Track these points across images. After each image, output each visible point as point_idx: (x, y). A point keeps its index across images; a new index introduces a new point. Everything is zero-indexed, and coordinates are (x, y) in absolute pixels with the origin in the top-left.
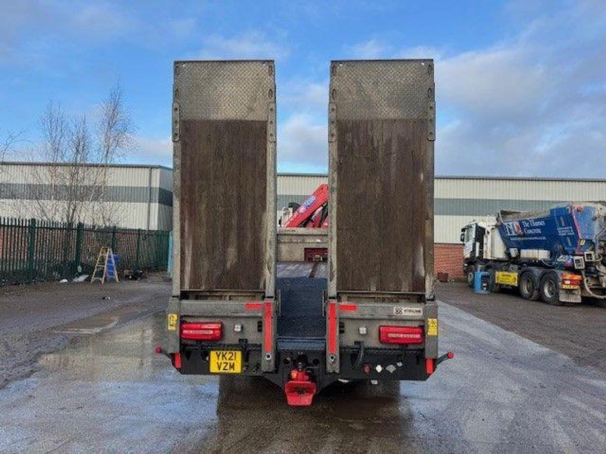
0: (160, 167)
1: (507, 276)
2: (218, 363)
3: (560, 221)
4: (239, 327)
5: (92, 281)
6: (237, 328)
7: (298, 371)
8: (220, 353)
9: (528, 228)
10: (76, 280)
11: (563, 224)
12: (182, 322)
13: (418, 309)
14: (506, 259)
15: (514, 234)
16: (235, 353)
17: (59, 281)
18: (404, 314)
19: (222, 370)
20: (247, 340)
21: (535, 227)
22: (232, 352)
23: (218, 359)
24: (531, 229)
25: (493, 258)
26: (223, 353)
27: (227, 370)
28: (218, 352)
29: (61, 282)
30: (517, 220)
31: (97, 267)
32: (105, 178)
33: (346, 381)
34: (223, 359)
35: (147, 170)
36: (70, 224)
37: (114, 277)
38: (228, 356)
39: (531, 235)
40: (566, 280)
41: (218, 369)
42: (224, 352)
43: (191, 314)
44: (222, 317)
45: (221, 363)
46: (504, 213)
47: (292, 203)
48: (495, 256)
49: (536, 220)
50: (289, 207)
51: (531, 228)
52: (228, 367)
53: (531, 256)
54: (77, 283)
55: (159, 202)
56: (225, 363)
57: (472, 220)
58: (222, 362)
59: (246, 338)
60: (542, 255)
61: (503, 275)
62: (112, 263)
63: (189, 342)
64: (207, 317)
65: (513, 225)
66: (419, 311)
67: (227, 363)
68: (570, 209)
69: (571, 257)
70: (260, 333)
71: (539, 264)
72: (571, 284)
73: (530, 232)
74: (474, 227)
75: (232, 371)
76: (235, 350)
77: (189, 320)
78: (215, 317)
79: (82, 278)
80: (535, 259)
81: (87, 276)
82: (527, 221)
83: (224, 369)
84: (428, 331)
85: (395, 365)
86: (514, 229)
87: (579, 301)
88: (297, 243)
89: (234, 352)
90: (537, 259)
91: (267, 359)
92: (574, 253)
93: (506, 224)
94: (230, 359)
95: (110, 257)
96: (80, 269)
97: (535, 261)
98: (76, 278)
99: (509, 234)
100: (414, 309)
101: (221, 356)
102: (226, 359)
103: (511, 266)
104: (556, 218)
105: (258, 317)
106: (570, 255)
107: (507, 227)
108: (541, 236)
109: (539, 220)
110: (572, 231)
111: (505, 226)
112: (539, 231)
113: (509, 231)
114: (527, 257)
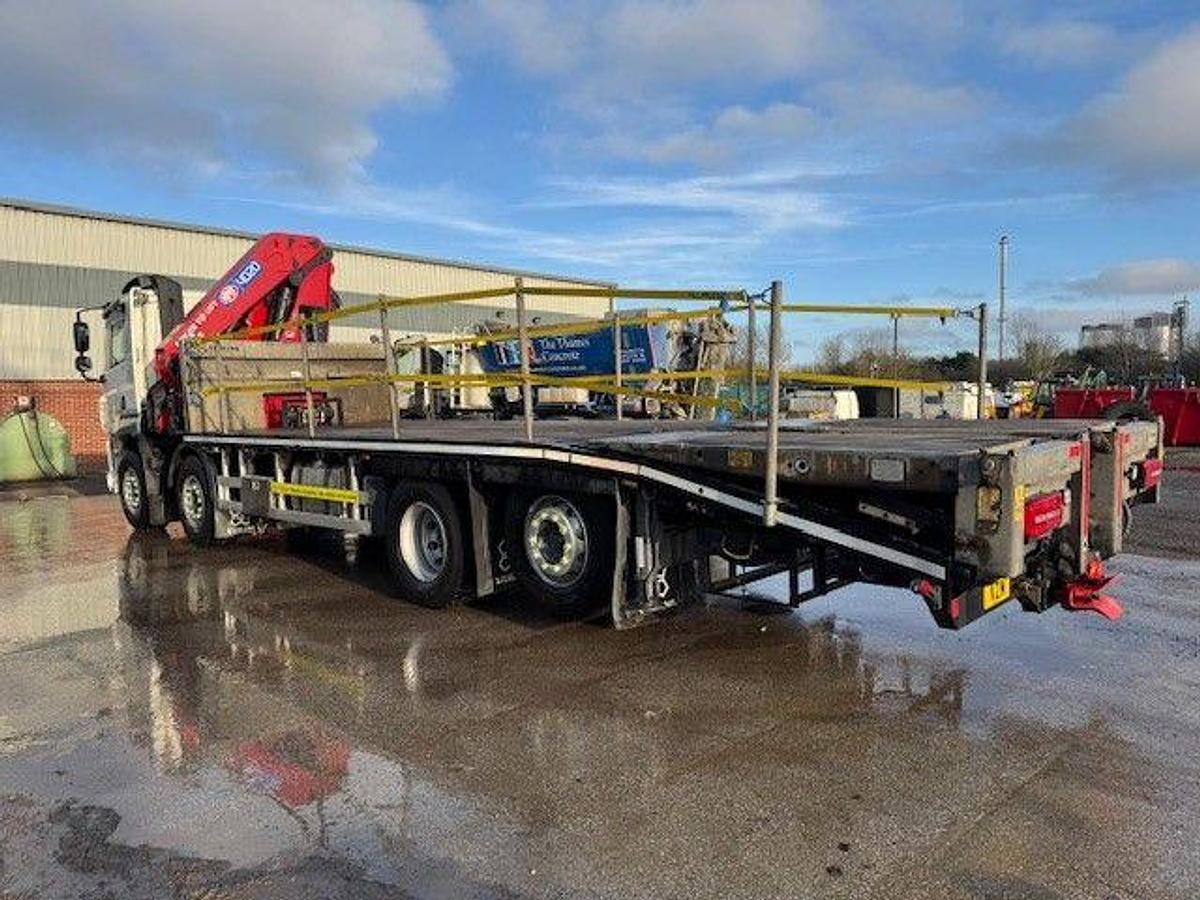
9: (552, 352)
11: (626, 345)
14: (491, 407)
21: (570, 350)
24: (560, 353)
39: (557, 364)
48: (473, 404)
49: (569, 339)
51: (558, 350)
60: (579, 395)
73: (557, 357)
80: (571, 405)
82: (550, 339)
90: (575, 403)
93: (500, 344)
97: (570, 407)
99: (505, 361)
107: (502, 350)
108: (577, 365)
109: (578, 337)
110: (642, 355)
111: (498, 347)
112: (575, 356)
113: (506, 355)
114: (554, 400)
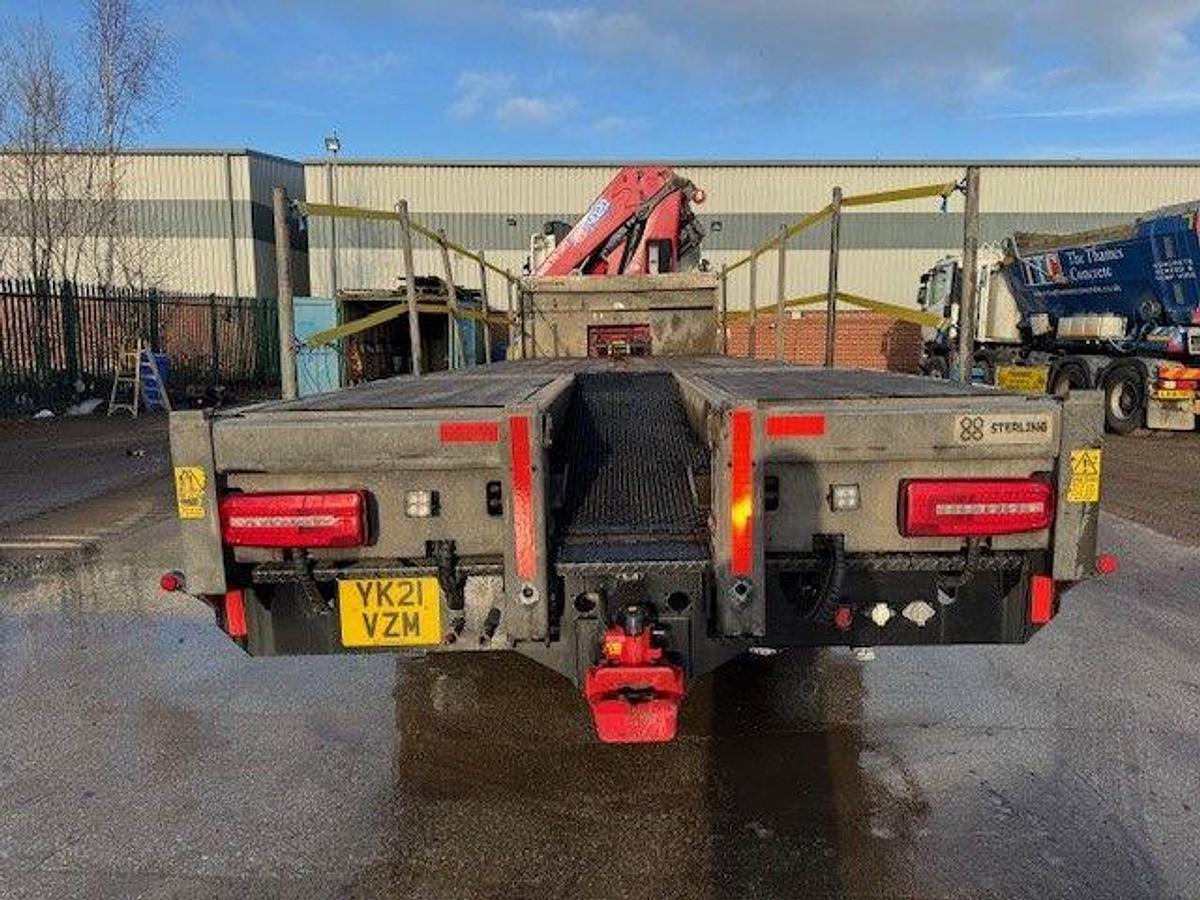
0: (248, 153)
1: (1024, 374)
2: (365, 616)
3: (1162, 249)
4: (425, 498)
5: (111, 411)
6: (418, 505)
7: (627, 634)
8: (370, 584)
9: (1080, 268)
10: (74, 411)
11: (1169, 254)
12: (223, 490)
13: (1039, 418)
14: (1019, 341)
15: (1043, 282)
16: (419, 584)
17: (33, 414)
18: (989, 437)
19: (379, 639)
20: (453, 545)
21: (1101, 265)
22: (410, 580)
23: (366, 604)
24: (1088, 269)
25: (989, 340)
26: (379, 584)
27: (396, 635)
28: (364, 584)
29: (37, 416)
30: (1053, 250)
31: (119, 382)
32: (112, 172)
33: (768, 651)
34: (380, 603)
35: (220, 161)
36: (42, 284)
37: (161, 402)
38: (396, 592)
39: (1086, 284)
40: (1166, 379)
41: (365, 632)
42: (384, 583)
43: (249, 466)
44: (364, 471)
45: (375, 616)
46: (1023, 240)
47: (552, 224)
48: (995, 334)
49: (1100, 249)
50: (548, 234)
51: (1086, 266)
52: (398, 627)
53: (1083, 332)
54: (76, 417)
55: (255, 237)
56: (386, 615)
57: (943, 257)
58: (381, 610)
59: (452, 535)
60: (1110, 327)
61: (1013, 374)
62: (151, 372)
63: (261, 555)
64: (309, 472)
65: (1043, 263)
66: (1042, 427)
67: (395, 616)
68: (1191, 220)
69: (1182, 331)
70: (495, 520)
71: (1103, 348)
72: (1177, 388)
73: (1085, 275)
74: (950, 270)
75: (411, 639)
76: (418, 574)
77: (247, 484)
78: (337, 472)
79: (87, 407)
80: (1093, 338)
81: (100, 401)
82: (1079, 252)
83: (387, 634)
84: (1068, 490)
85: (931, 599)
86: (1046, 270)
87: (1191, 426)
88: (570, 312)
89: (414, 581)
90: (1097, 338)
91: (525, 600)
92: (1187, 319)
93: (1026, 260)
94: (402, 603)
95: (144, 358)
96: (80, 386)
97: (1093, 342)
98: (75, 407)
99: (1031, 283)
100: (1023, 419)
101: (373, 595)
102: (391, 604)
103: (1034, 354)
104: (1153, 241)
105: (485, 468)
106: (1180, 327)
107: (1028, 268)
108: (1111, 285)
109: (1110, 247)
110: (1190, 268)
111: (1023, 264)
112: (1107, 272)
113: (1033, 276)
114: (1076, 334)
